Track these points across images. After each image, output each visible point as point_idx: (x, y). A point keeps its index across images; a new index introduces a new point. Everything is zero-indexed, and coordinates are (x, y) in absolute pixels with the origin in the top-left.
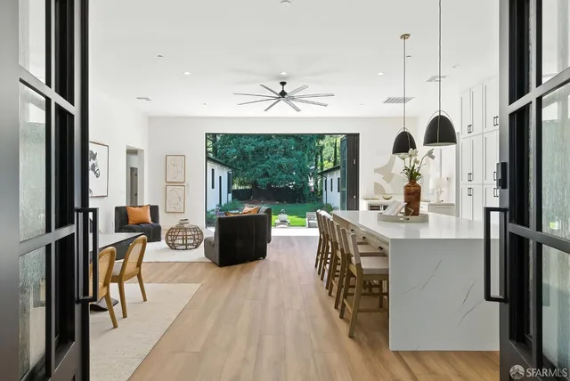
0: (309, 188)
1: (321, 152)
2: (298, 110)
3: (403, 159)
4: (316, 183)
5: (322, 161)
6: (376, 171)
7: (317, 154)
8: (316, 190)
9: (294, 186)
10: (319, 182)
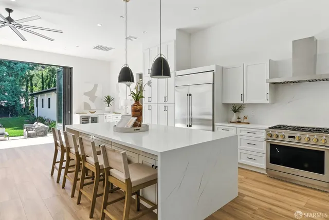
0: (21, 105)
1: (31, 80)
2: (24, 39)
3: (129, 86)
4: (27, 101)
5: (32, 85)
6: (85, 94)
7: (28, 81)
8: (27, 107)
9: (7, 104)
10: (29, 101)
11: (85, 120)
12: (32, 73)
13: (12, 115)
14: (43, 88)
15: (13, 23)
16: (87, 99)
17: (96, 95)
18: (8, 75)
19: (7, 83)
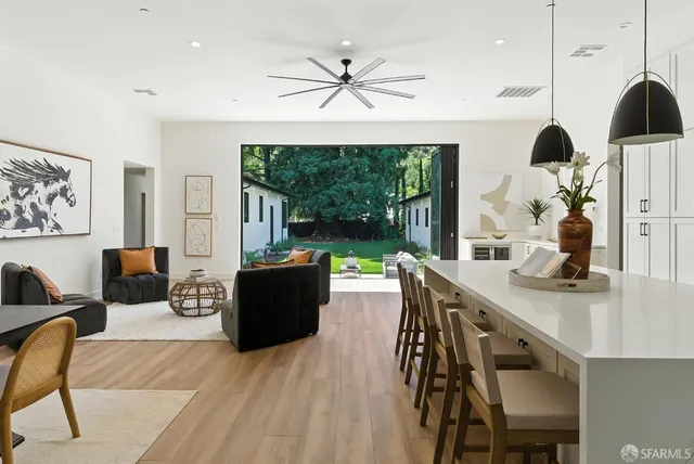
0: (388, 221)
1: (403, 175)
2: (370, 106)
3: (555, 172)
4: (397, 214)
5: (404, 186)
6: (483, 197)
7: (398, 178)
8: (396, 224)
9: (369, 218)
10: (400, 214)
11: (480, 253)
12: (403, 163)
13: (375, 239)
14: (421, 188)
15: (351, 81)
16: (488, 209)
17: (506, 198)
18: (372, 170)
19: (368, 183)
